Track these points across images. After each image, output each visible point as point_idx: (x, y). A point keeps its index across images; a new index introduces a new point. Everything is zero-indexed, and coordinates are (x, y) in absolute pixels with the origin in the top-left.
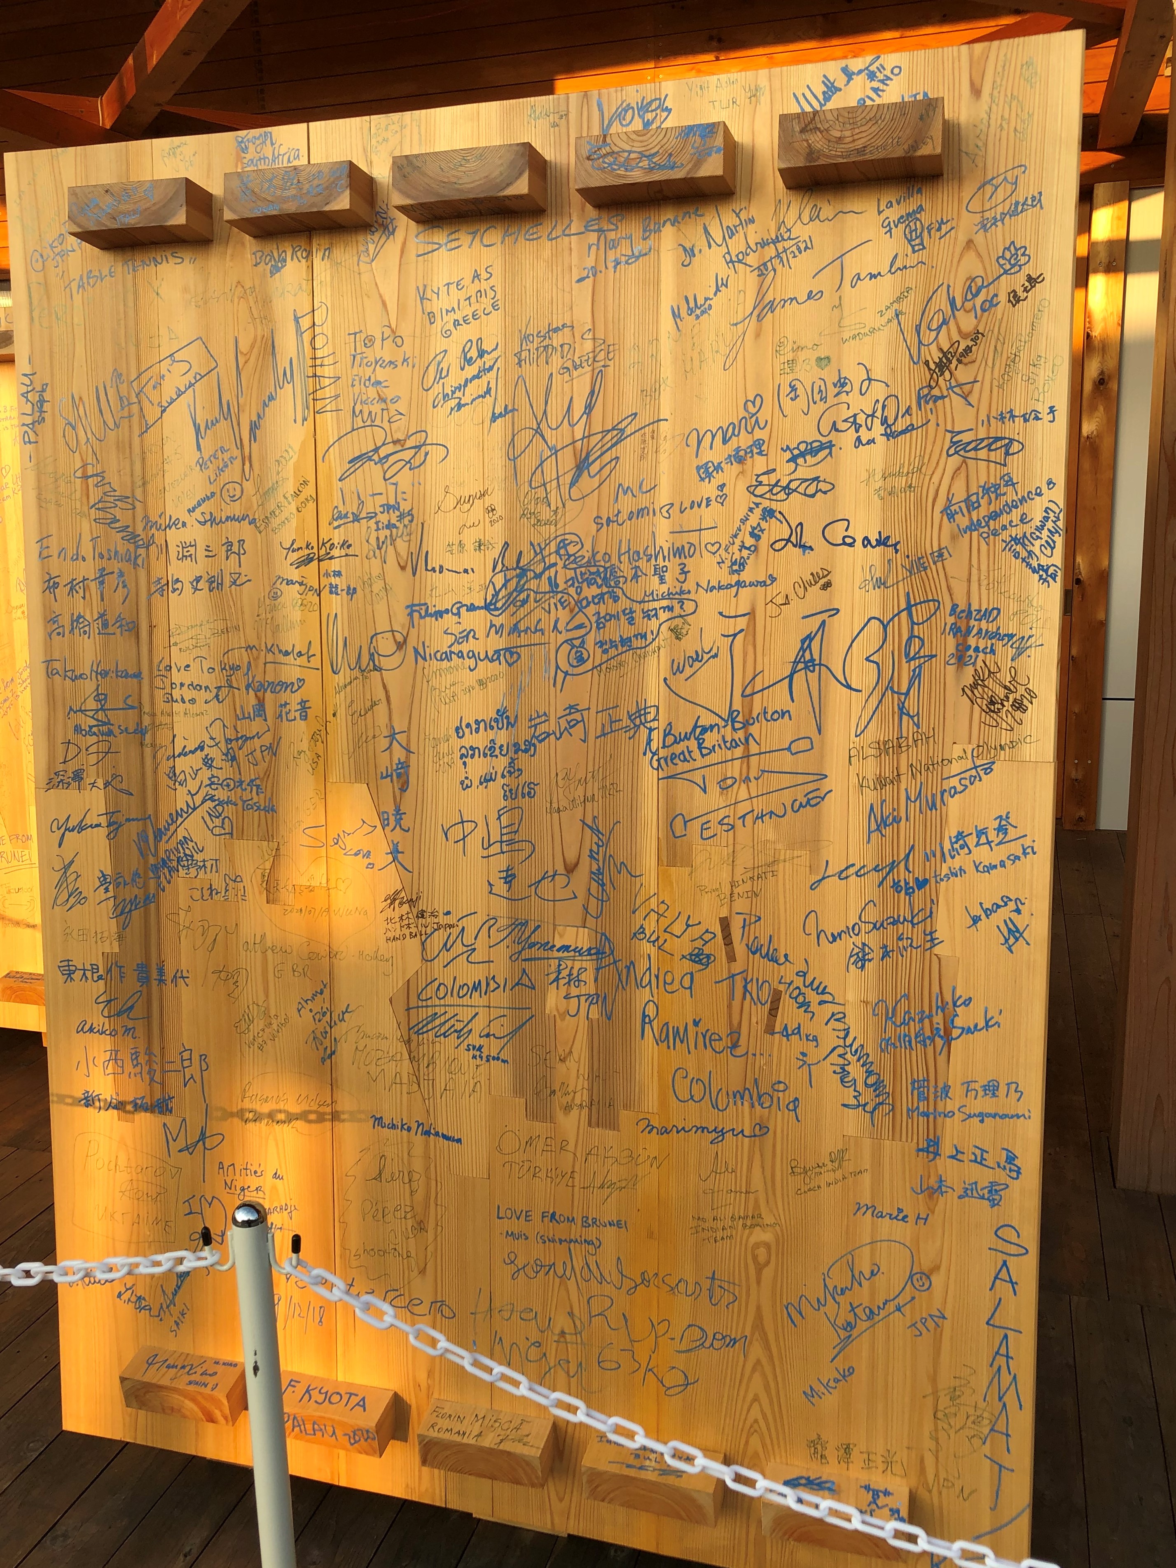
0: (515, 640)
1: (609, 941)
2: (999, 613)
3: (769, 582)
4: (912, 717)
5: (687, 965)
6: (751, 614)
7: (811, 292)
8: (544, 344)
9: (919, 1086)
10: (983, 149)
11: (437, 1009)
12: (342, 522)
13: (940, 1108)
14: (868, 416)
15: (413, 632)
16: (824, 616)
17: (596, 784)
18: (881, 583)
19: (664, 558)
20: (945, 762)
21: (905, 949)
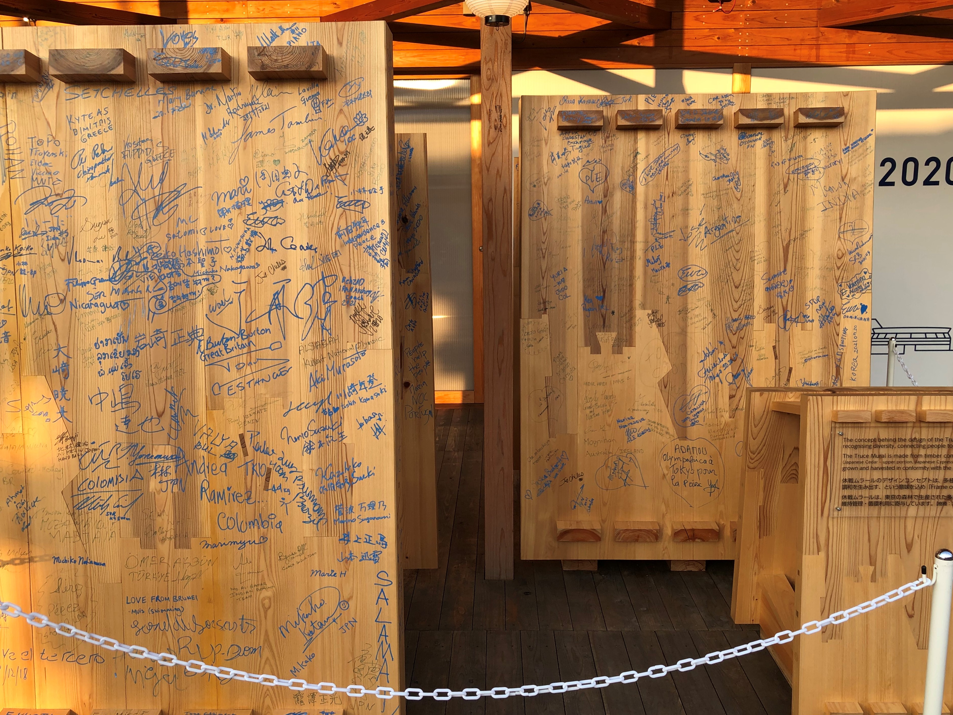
0: (126, 297)
1: (182, 451)
2: (364, 281)
3: (256, 266)
4: (328, 330)
5: (224, 460)
6: (248, 282)
7: (269, 129)
8: (137, 148)
9: (339, 508)
10: (345, 69)
11: (89, 495)
12: (27, 236)
13: (349, 518)
14: (299, 188)
15: (69, 294)
16: (284, 283)
17: (172, 370)
18: (310, 267)
19: (203, 254)
20: (344, 351)
21: (330, 442)
